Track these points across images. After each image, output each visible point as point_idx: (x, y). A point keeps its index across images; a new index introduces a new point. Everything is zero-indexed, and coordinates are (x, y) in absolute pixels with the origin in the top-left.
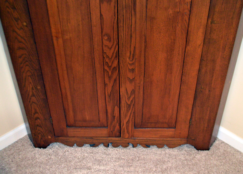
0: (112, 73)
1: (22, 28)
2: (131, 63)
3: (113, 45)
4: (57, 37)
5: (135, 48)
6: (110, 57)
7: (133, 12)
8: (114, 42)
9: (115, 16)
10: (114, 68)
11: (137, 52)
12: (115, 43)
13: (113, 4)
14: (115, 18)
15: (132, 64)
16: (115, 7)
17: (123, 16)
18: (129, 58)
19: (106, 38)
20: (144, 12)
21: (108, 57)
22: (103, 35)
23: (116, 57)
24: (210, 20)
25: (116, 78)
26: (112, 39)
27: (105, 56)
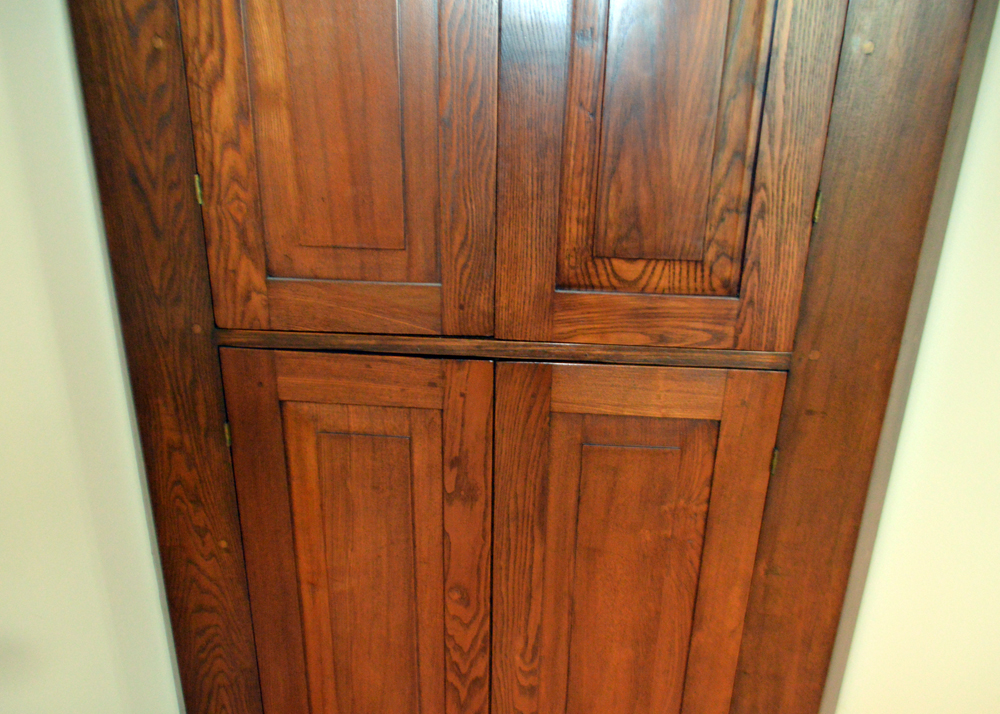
0: (470, 694)
1: (213, 555)
2: (526, 668)
3: (474, 617)
4: (313, 585)
5: (540, 628)
6: (466, 649)
7: (537, 532)
8: (478, 609)
9: (484, 538)
10: (476, 681)
11: (547, 639)
12: (482, 612)
13: (479, 506)
14: (483, 546)
15: (532, 673)
17: (509, 539)
18: (523, 656)
19: (456, 596)
20: (571, 534)
21: (458, 648)
22: (448, 586)
23: (483, 649)
24: (763, 566)
25: (482, 708)
26: (473, 602)
27: (450, 645)
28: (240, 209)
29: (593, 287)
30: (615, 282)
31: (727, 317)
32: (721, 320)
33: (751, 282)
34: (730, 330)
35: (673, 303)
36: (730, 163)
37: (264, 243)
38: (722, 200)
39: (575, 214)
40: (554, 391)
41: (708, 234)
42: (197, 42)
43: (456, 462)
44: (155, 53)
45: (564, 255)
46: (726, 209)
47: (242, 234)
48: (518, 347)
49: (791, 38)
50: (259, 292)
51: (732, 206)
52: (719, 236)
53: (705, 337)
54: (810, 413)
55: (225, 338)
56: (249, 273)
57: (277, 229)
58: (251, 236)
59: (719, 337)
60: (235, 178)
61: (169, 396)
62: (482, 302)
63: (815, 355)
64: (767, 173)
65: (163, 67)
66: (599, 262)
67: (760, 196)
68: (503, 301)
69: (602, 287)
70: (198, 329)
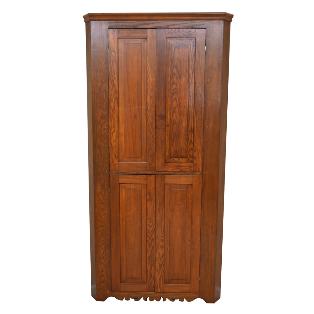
0: (151, 242)
1: (104, 214)
2: (162, 235)
3: (152, 225)
4: (122, 220)
5: (164, 226)
6: (150, 232)
7: (163, 206)
8: (153, 223)
9: (154, 208)
10: (153, 239)
11: (166, 229)
12: (154, 223)
13: (153, 202)
14: (154, 210)
15: (163, 236)
16: (154, 203)
17: (158, 208)
18: (161, 233)
19: (149, 220)
20: (169, 207)
21: (149, 232)
22: (147, 218)
23: (154, 232)
24: (202, 211)
25: (154, 246)
26: (152, 221)
27: (148, 231)
28: (115, 151)
29: (171, 162)
30: (174, 161)
31: (191, 166)
32: (191, 167)
33: (195, 161)
34: (192, 168)
35: (183, 164)
36: (190, 143)
37: (119, 157)
38: (189, 148)
39: (167, 151)
40: (165, 180)
41: (188, 154)
42: (111, 127)
43: (149, 194)
44: (105, 128)
45: (166, 157)
46: (190, 150)
47: (115, 155)
48: (159, 173)
49: (196, 126)
50: (117, 165)
51: (191, 149)
52: (189, 154)
53: (188, 170)
54: (206, 182)
55: (111, 172)
56: (116, 161)
57: (121, 154)
58: (117, 155)
59: (191, 170)
60: (115, 146)
61: (100, 183)
62: (153, 165)
63: (206, 172)
64: (195, 144)
65: (106, 130)
66: (171, 158)
67: (194, 148)
68: (157, 165)
69: (172, 162)
70: (106, 171)
